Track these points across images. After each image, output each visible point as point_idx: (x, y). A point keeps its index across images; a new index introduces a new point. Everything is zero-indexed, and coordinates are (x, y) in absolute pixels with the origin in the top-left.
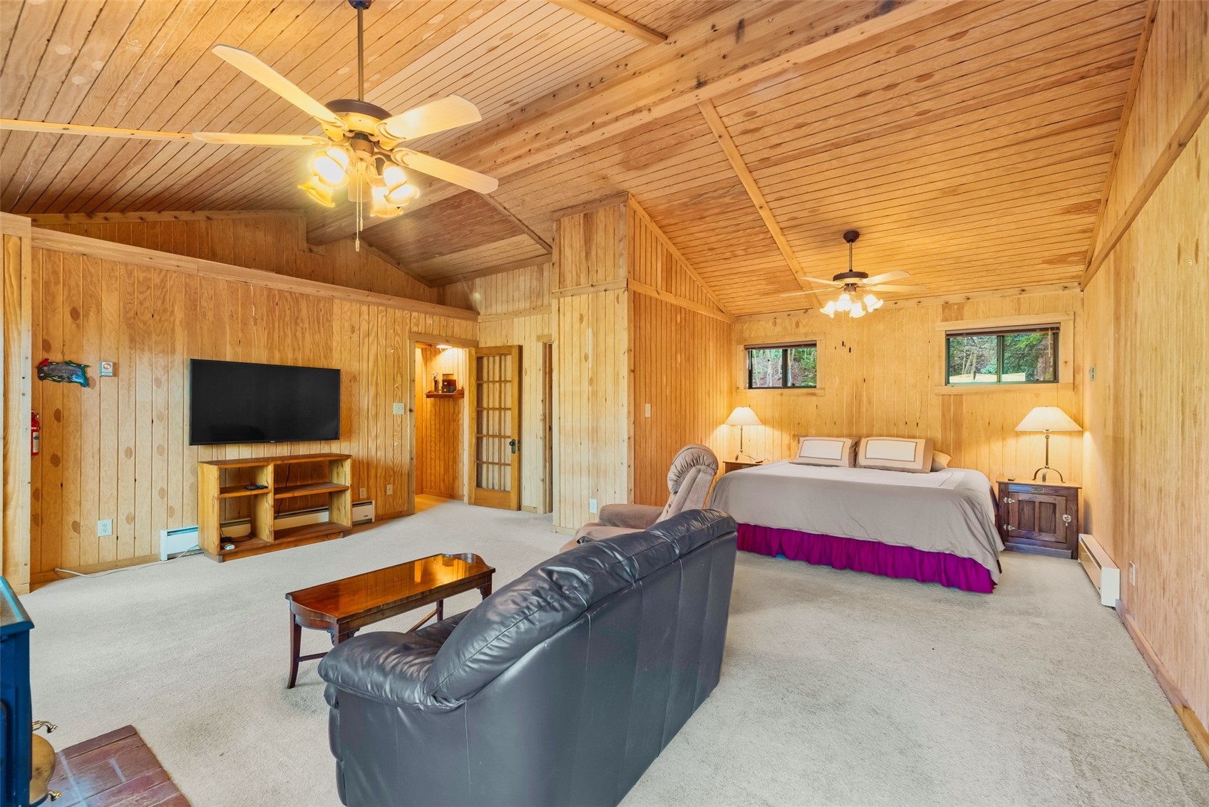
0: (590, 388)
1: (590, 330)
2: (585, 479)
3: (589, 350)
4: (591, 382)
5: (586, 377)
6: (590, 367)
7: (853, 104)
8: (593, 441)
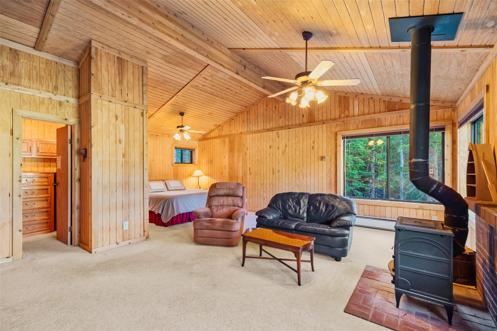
0: (123, 159)
1: (123, 126)
2: (119, 212)
3: (123, 137)
4: (124, 156)
5: (120, 152)
6: (123, 147)
7: (225, 89)
8: (125, 190)
